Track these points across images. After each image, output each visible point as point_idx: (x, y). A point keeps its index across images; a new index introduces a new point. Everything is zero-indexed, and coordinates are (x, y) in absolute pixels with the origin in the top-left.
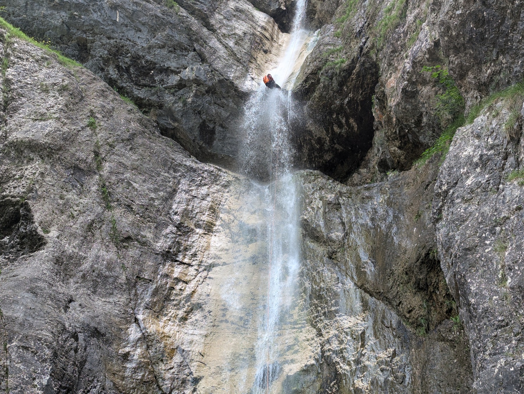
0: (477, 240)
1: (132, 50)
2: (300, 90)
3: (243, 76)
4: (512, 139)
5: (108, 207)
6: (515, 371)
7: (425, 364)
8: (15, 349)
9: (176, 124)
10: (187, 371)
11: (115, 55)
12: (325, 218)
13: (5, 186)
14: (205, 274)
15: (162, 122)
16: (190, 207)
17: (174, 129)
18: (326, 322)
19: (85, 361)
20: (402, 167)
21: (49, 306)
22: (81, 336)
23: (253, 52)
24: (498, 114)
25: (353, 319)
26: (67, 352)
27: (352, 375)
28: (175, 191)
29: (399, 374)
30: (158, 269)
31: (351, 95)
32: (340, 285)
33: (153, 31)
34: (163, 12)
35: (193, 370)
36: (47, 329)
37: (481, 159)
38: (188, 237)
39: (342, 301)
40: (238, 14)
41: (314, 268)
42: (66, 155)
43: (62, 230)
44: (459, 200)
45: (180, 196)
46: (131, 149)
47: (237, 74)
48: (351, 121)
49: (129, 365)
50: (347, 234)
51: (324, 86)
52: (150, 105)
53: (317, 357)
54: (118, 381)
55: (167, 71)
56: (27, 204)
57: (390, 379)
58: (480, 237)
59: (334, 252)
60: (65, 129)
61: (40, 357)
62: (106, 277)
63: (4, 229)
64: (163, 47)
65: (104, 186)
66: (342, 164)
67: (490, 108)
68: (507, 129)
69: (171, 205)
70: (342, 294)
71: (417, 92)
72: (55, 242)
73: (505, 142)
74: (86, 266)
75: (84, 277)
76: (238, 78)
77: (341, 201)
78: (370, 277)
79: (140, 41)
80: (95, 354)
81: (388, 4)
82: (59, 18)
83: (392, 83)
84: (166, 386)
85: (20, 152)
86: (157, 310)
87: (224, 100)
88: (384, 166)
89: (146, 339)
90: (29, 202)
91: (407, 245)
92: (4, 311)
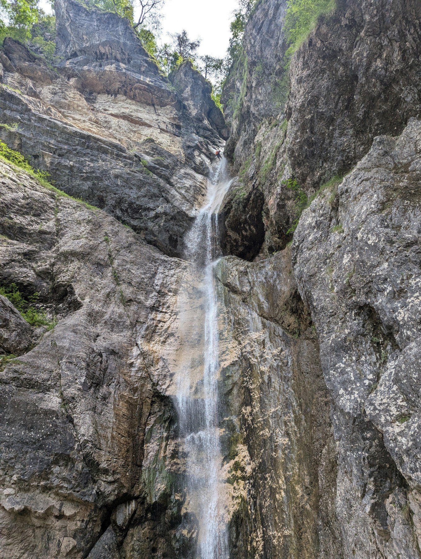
0: (316, 269)
1: (129, 200)
2: (222, 213)
3: (191, 208)
4: (333, 208)
5: (118, 284)
7: (299, 354)
8: (64, 363)
9: (156, 238)
10: (166, 370)
11: (119, 203)
12: (239, 280)
13: (59, 276)
14: (175, 317)
15: (148, 238)
16: (165, 281)
17: (155, 241)
18: (243, 336)
19: (107, 368)
21: (84, 339)
22: (104, 355)
23: (196, 196)
24: (325, 196)
25: (258, 334)
26: (95, 364)
27: (258, 364)
28: (156, 273)
29: (285, 361)
30: (148, 316)
31: (250, 213)
32: (250, 316)
33: (139, 188)
34: (144, 177)
35: (170, 369)
36: (83, 351)
37: (316, 223)
38: (165, 297)
39: (251, 324)
40: (186, 176)
41: (235, 308)
42: (92, 257)
43: (92, 298)
44: (305, 250)
45: (159, 276)
46: (129, 252)
47: (187, 208)
48: (252, 227)
49: (133, 369)
50: (252, 288)
51: (235, 209)
52: (141, 229)
53: (239, 356)
54: (127, 378)
55: (149, 209)
56: (71, 285)
57: (280, 364)
58: (318, 267)
59: (246, 298)
60: (91, 243)
61: (79, 367)
62: (119, 322)
63: (60, 300)
64: (145, 196)
65: (115, 272)
66: (249, 252)
67: (320, 194)
68: (330, 203)
69: (154, 281)
70: (251, 321)
72: (88, 305)
73: (330, 211)
74: (107, 317)
75: (106, 323)
76: (188, 210)
77: (248, 271)
78: (266, 309)
79: (133, 194)
80: (112, 364)
81: (266, 159)
82: (87, 185)
83: (271, 202)
84: (155, 379)
85: (66, 257)
86: (149, 338)
87: (181, 223)
88: (271, 250)
89: (143, 355)
90: (72, 284)
91: (284, 289)
92: (57, 343)
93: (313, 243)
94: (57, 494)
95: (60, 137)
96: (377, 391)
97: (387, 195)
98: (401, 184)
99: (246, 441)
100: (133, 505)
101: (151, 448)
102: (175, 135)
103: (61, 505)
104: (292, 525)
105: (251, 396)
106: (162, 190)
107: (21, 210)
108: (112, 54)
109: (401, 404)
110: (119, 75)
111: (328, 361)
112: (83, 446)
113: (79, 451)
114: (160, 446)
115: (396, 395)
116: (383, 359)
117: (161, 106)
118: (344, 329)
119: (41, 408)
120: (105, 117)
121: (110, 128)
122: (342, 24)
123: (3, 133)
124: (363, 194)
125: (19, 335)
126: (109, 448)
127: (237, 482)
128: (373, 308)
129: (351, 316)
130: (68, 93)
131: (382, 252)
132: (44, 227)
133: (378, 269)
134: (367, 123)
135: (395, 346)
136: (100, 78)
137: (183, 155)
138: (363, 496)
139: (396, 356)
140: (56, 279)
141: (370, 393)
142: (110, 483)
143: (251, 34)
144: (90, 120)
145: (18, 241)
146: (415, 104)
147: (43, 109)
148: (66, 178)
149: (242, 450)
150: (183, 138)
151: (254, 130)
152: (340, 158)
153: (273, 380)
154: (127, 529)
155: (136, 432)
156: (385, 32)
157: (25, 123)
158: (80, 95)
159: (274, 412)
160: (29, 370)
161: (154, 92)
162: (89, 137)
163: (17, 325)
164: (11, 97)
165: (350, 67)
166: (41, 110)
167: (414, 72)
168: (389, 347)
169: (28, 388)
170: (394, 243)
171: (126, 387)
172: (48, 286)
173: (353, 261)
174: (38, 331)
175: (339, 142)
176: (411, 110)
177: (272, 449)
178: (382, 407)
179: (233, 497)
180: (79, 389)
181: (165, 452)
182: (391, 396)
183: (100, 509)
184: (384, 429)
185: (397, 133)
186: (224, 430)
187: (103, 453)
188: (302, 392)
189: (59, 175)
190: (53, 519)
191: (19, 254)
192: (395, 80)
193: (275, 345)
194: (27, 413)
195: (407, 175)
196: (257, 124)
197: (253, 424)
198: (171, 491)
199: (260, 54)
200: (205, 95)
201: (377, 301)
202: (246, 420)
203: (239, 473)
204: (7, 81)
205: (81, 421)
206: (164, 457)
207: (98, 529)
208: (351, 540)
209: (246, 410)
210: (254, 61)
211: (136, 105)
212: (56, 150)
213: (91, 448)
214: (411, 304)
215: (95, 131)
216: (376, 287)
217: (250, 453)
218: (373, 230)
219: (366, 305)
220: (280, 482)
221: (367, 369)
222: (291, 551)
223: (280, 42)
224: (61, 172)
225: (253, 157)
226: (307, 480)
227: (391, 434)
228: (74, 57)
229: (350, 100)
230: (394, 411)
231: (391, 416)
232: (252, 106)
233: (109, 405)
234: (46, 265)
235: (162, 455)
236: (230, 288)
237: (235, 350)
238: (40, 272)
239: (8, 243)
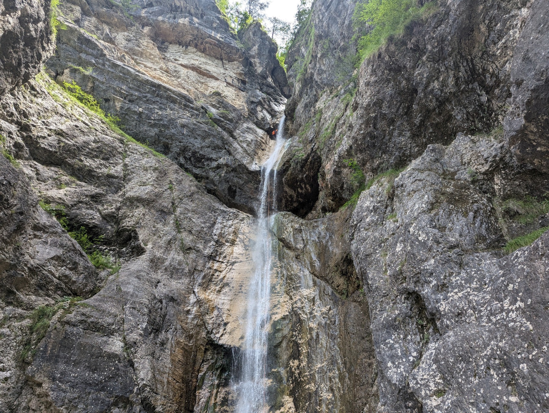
0: (372, 250)
1: (193, 149)
2: (281, 170)
3: (251, 162)
4: (389, 198)
5: (179, 232)
6: (392, 319)
7: (346, 314)
8: (128, 309)
9: (216, 188)
10: (221, 319)
11: (183, 151)
12: (294, 237)
13: (124, 221)
14: (230, 267)
15: (208, 186)
16: (223, 232)
17: (215, 190)
18: (295, 292)
19: (166, 315)
20: (334, 210)
21: (147, 285)
22: (164, 301)
23: (256, 150)
24: (382, 185)
25: (308, 291)
26: (156, 310)
27: (308, 320)
28: (215, 223)
29: (333, 320)
30: (205, 264)
31: (307, 173)
32: (302, 272)
33: (204, 138)
34: (209, 129)
35: (224, 318)
36: (145, 298)
37: (373, 208)
38: (222, 247)
39: (303, 281)
40: (249, 130)
41: (288, 264)
42: (157, 204)
43: (154, 244)
44: (363, 229)
45: (218, 226)
46: (191, 201)
47: (248, 161)
48: (307, 186)
49: (190, 316)
50: (305, 246)
51: (293, 168)
52: (202, 177)
53: (290, 311)
54: (184, 325)
55: (211, 160)
56: (135, 230)
57: (328, 322)
58: (373, 249)
59: (299, 255)
60: (156, 190)
61: (142, 313)
62: (178, 269)
63: (123, 244)
64: (209, 147)
65: (177, 220)
66: (303, 209)
67: (379, 181)
68: (387, 192)
69: (213, 230)
71: (341, 171)
72: (150, 251)
73: (386, 199)
74: (167, 263)
75: (166, 269)
76: (248, 163)
77: (302, 228)
78: (317, 268)
79: (197, 144)
80: (171, 311)
81: (326, 126)
82: (153, 132)
83: (328, 166)
84: (210, 327)
85: (132, 203)
86: (205, 286)
87: (241, 175)
88: (324, 210)
89: (199, 302)
90: (137, 229)
91: (336, 251)
92: (122, 288)
93: (369, 225)
95: (132, 84)
96: (419, 367)
97: (436, 197)
98: (448, 190)
99: (292, 394)
101: (203, 394)
102: (240, 89)
105: (299, 351)
106: (225, 142)
107: (91, 153)
108: (186, 8)
109: (439, 381)
110: (192, 28)
111: (379, 336)
112: (142, 390)
113: (138, 394)
114: (211, 393)
115: (435, 373)
116: (425, 340)
117: (229, 61)
118: (394, 310)
119: (105, 352)
120: (175, 67)
121: (179, 77)
122: (408, 47)
123: (77, 75)
124: (416, 192)
125: (85, 278)
126: (165, 392)
128: (420, 296)
129: (401, 299)
130: (141, 41)
131: (430, 250)
132: (112, 172)
133: (426, 264)
134: (422, 130)
135: (436, 330)
136: (173, 29)
137: (246, 110)
139: (436, 338)
140: (121, 223)
141: (413, 368)
143: (320, 10)
144: (161, 68)
145: (86, 183)
146: (463, 122)
147: (117, 56)
148: (134, 123)
149: (288, 402)
150: (247, 93)
151: (315, 95)
152: (397, 153)
153: (320, 337)
155: (190, 378)
156: (443, 61)
157: (99, 68)
158: (154, 45)
159: (320, 368)
160: (95, 314)
161: (223, 47)
162: (159, 86)
163: (86, 268)
164: (88, 42)
165: (412, 82)
166: (115, 56)
167: (465, 97)
168: (431, 330)
169: (94, 331)
170: (440, 243)
171: (182, 333)
172: (113, 229)
173: (405, 251)
174: (103, 274)
175: (398, 141)
176: (459, 127)
177: (316, 403)
178: (423, 382)
180: (141, 335)
181: (215, 399)
182: (431, 373)
184: (424, 401)
185: (447, 143)
186: (271, 380)
187: (159, 397)
188: (347, 351)
189: (128, 119)
191: (87, 196)
192: (448, 100)
193: (324, 303)
194: (92, 356)
195: (453, 182)
196: (319, 91)
197: (299, 378)
199: (326, 29)
200: (271, 55)
201: (424, 290)
202: (293, 373)
204: (84, 24)
205: (141, 366)
206: (214, 404)
209: (293, 363)
210: (321, 35)
211: (205, 58)
212: (127, 95)
213: (149, 392)
214: (451, 298)
215: (165, 81)
216: (423, 278)
217: (295, 404)
218: (423, 228)
219: (414, 292)
221: (412, 346)
223: (347, 22)
224: (130, 117)
225: (313, 121)
227: (429, 407)
228: (149, 7)
229: (409, 108)
230: (433, 387)
231: (430, 391)
232: (315, 74)
233: (167, 351)
234: (112, 209)
235: (213, 401)
236: (284, 243)
237: (286, 304)
238: (106, 215)
239: (77, 185)
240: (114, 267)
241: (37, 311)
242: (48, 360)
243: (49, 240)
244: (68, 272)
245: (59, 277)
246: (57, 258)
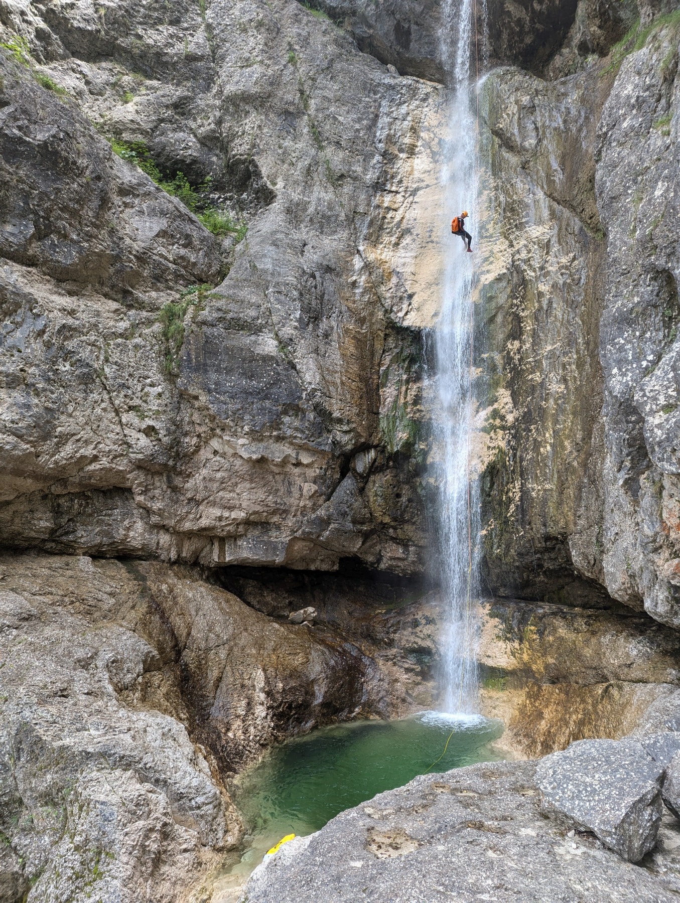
0: (622, 189)
4: (665, 80)
5: (321, 148)
6: (628, 310)
8: (272, 294)
9: (372, 31)
10: (402, 290)
12: (519, 125)
13: (233, 145)
14: (411, 199)
15: (358, 31)
16: (392, 132)
17: (371, 36)
18: (517, 233)
19: (324, 294)
20: (601, 51)
21: (290, 256)
22: (317, 274)
25: (541, 228)
26: (309, 290)
27: (536, 281)
28: (377, 116)
29: (576, 277)
30: (371, 201)
32: (531, 195)
35: (407, 288)
36: (291, 275)
37: (637, 101)
38: (394, 164)
39: (532, 212)
41: (509, 181)
42: (276, 100)
43: (286, 179)
44: (615, 143)
45: (384, 121)
46: (331, 78)
49: (357, 291)
50: (540, 141)
52: (344, 14)
53: (508, 266)
54: (351, 305)
56: (253, 160)
57: (568, 281)
58: (624, 186)
59: (527, 162)
60: (270, 72)
61: (291, 298)
62: (329, 217)
63: (241, 186)
65: (313, 126)
67: (654, 38)
68: (663, 65)
69: (375, 133)
70: (532, 205)
72: (283, 194)
74: (311, 209)
75: (311, 220)
78: (559, 185)
80: (330, 287)
84: (388, 303)
85: (236, 106)
86: (374, 240)
89: (368, 267)
90: (255, 158)
92: (257, 265)
93: (626, 135)
94: (291, 444)
96: (653, 375)
99: (509, 385)
100: (372, 454)
101: (389, 393)
103: (298, 454)
104: (555, 480)
105: (521, 328)
107: (149, 16)
109: (672, 393)
111: (607, 333)
112: (312, 395)
114: (399, 390)
115: (670, 383)
116: (670, 337)
118: (633, 296)
119: (258, 354)
125: (206, 254)
126: (340, 395)
127: (495, 431)
128: (672, 276)
129: (646, 279)
132: (192, 48)
138: (619, 471)
140: (229, 150)
141: (645, 376)
142: (346, 432)
145: (159, 80)
149: (504, 396)
153: (555, 305)
154: (368, 476)
155: (369, 375)
159: (550, 351)
163: (202, 240)
169: (238, 330)
171: (351, 316)
172: (220, 162)
173: (666, 198)
174: (226, 243)
177: (542, 397)
179: (489, 447)
180: (296, 328)
181: (405, 398)
182: (665, 383)
183: (338, 458)
184: (646, 418)
186: (481, 369)
187: (333, 401)
188: (593, 326)
190: (291, 466)
191: (167, 107)
194: (244, 360)
197: (520, 365)
198: (415, 440)
201: (678, 268)
202: (512, 359)
203: (498, 422)
205: (304, 367)
206: (404, 403)
207: (337, 476)
208: (611, 501)
209: (512, 345)
213: (321, 397)
217: (513, 399)
219: (665, 270)
220: (547, 435)
222: (550, 504)
226: (579, 435)
227: (650, 425)
233: (333, 343)
234: (209, 124)
235: (402, 401)
236: (502, 140)
237: (503, 256)
238: (204, 138)
239: (147, 88)
240: (238, 227)
241: (163, 312)
242: (197, 370)
243: (144, 206)
244: (183, 252)
245: (174, 260)
246: (162, 234)
